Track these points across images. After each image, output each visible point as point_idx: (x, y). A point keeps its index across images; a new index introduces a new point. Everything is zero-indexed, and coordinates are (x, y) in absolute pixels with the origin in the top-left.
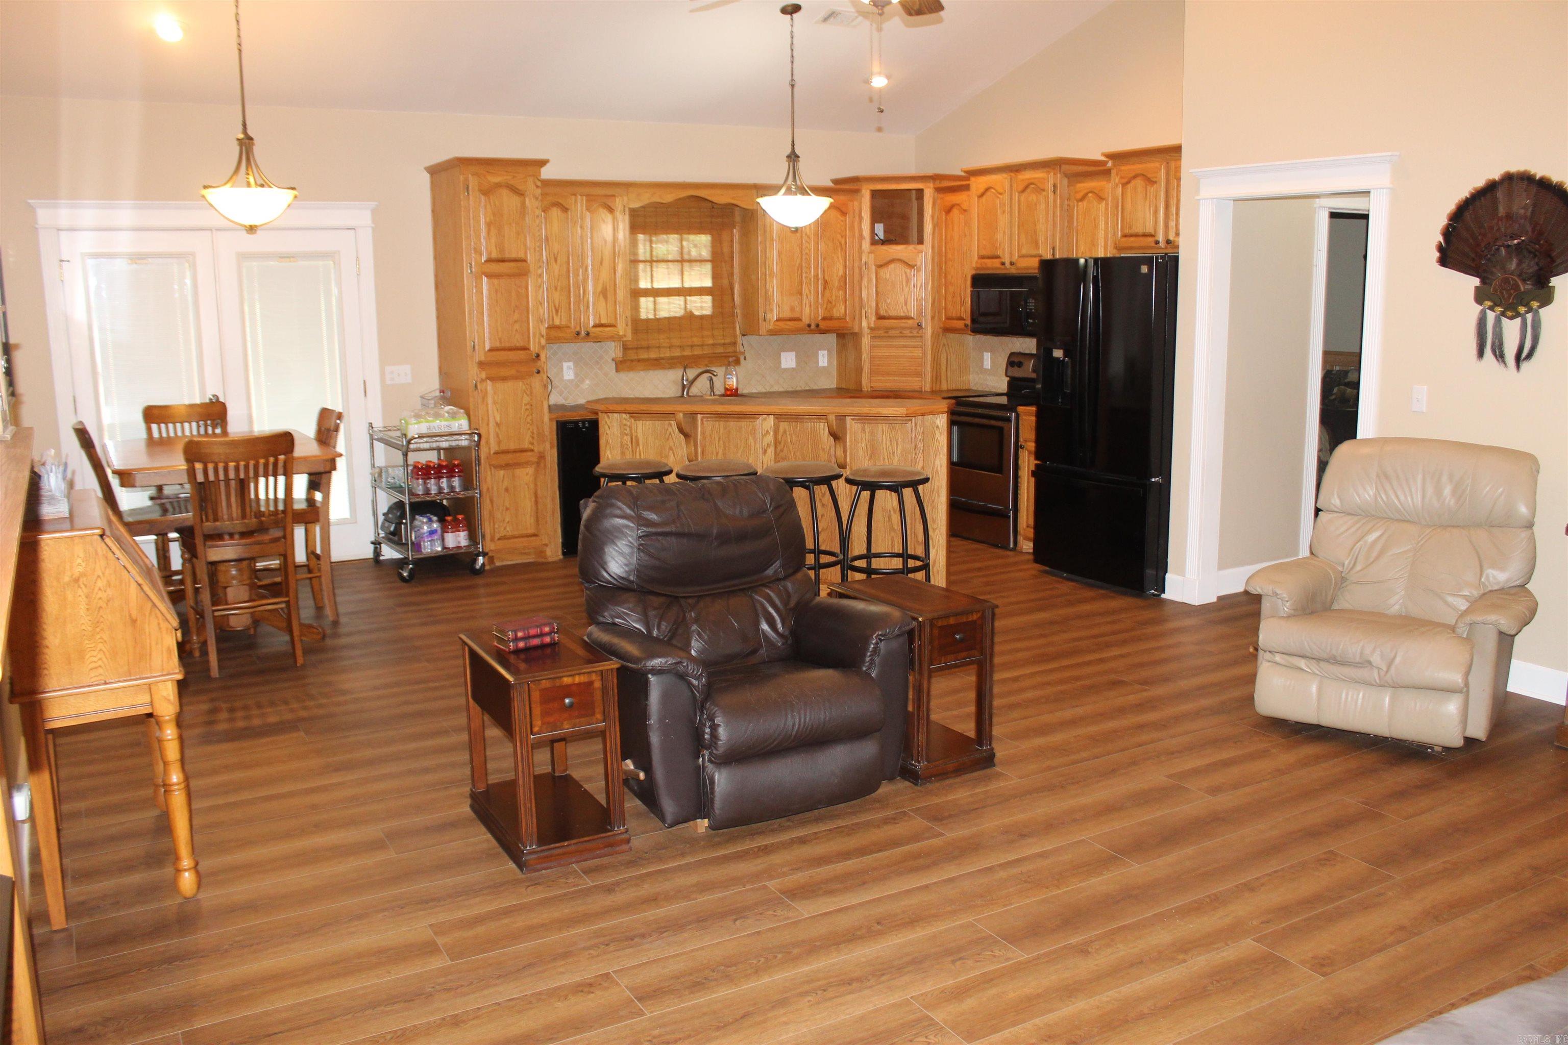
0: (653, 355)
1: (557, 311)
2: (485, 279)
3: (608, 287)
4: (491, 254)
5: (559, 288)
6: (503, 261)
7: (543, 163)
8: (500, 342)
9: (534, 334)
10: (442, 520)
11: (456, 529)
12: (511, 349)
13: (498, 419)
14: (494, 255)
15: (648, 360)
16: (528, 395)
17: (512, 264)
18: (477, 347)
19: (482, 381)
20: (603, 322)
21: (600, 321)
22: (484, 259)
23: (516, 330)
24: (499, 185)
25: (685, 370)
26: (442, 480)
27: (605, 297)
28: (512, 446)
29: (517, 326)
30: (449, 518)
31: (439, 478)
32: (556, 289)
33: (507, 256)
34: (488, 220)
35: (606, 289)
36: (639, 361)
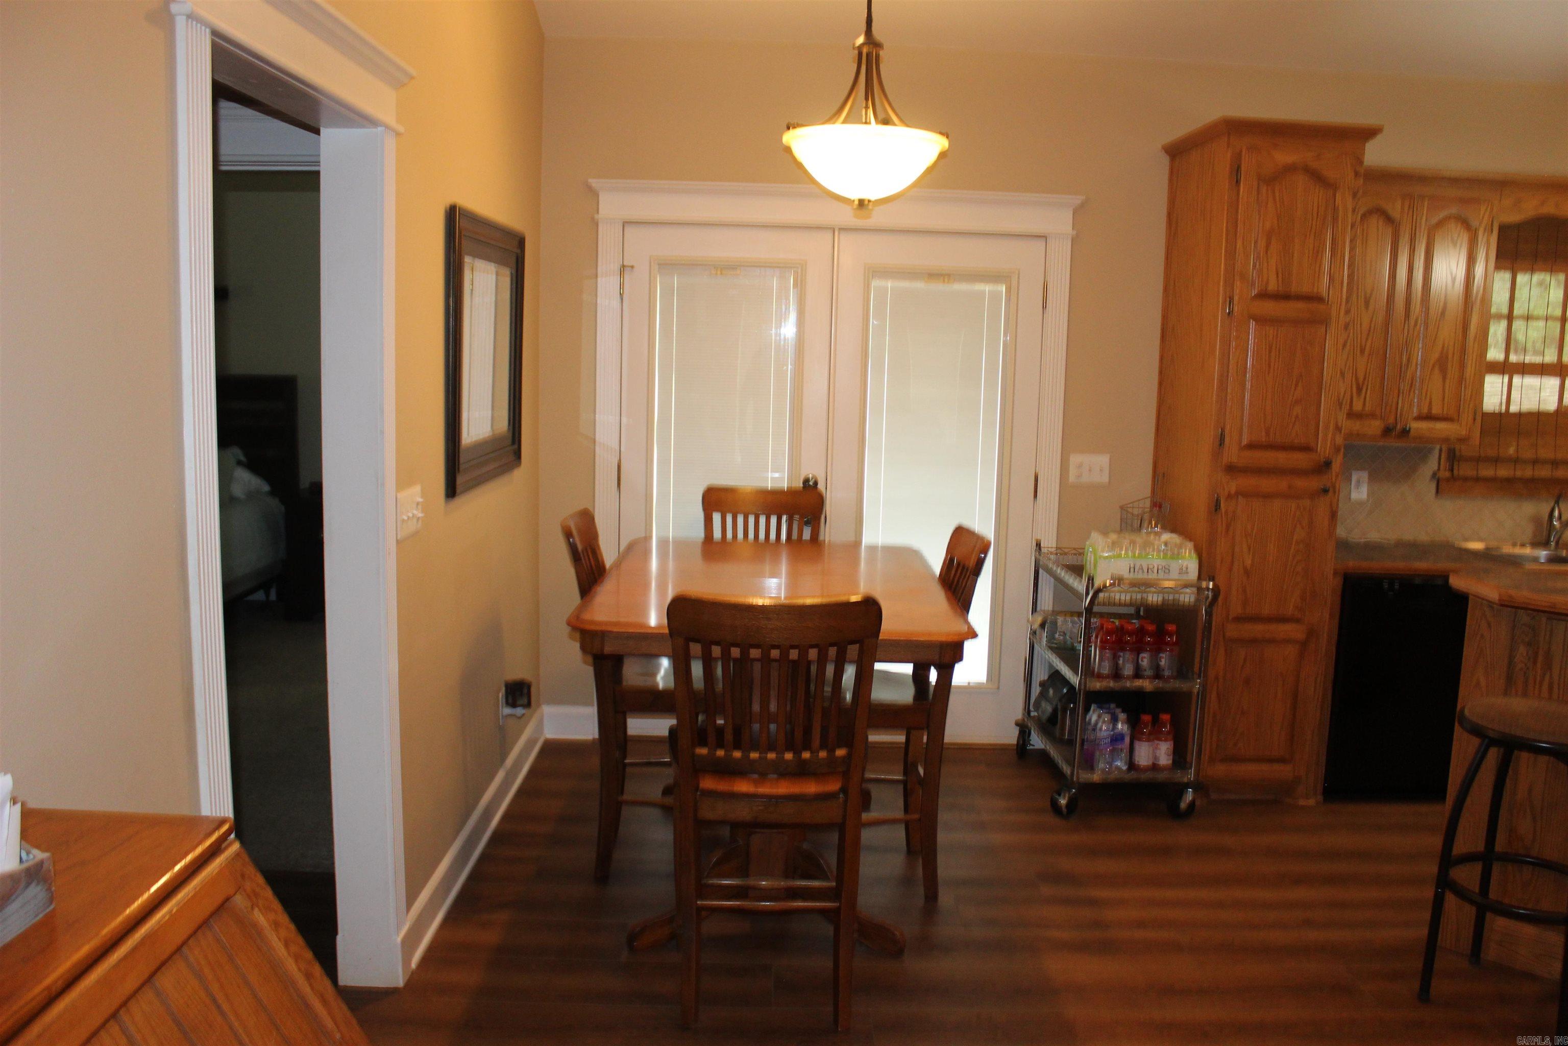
0: (1503, 472)
1: (1359, 390)
2: (1252, 324)
3: (1450, 356)
4: (1267, 283)
5: (1367, 352)
6: (1285, 297)
7: (1370, 133)
8: (1267, 434)
9: (1327, 424)
10: (1134, 723)
11: (1155, 735)
12: (1283, 448)
13: (1248, 562)
14: (1272, 286)
15: (1493, 480)
16: (1303, 528)
17: (1301, 305)
18: (1227, 439)
19: (1229, 496)
20: (1436, 411)
21: (1430, 409)
22: (1254, 292)
23: (1297, 417)
24: (1290, 169)
25: (1557, 502)
26: (1142, 655)
27: (1444, 372)
28: (1266, 611)
29: (1298, 410)
30: (1146, 718)
31: (1138, 651)
32: (1362, 351)
33: (1294, 288)
34: (1268, 225)
35: (1447, 357)
36: (1477, 479)
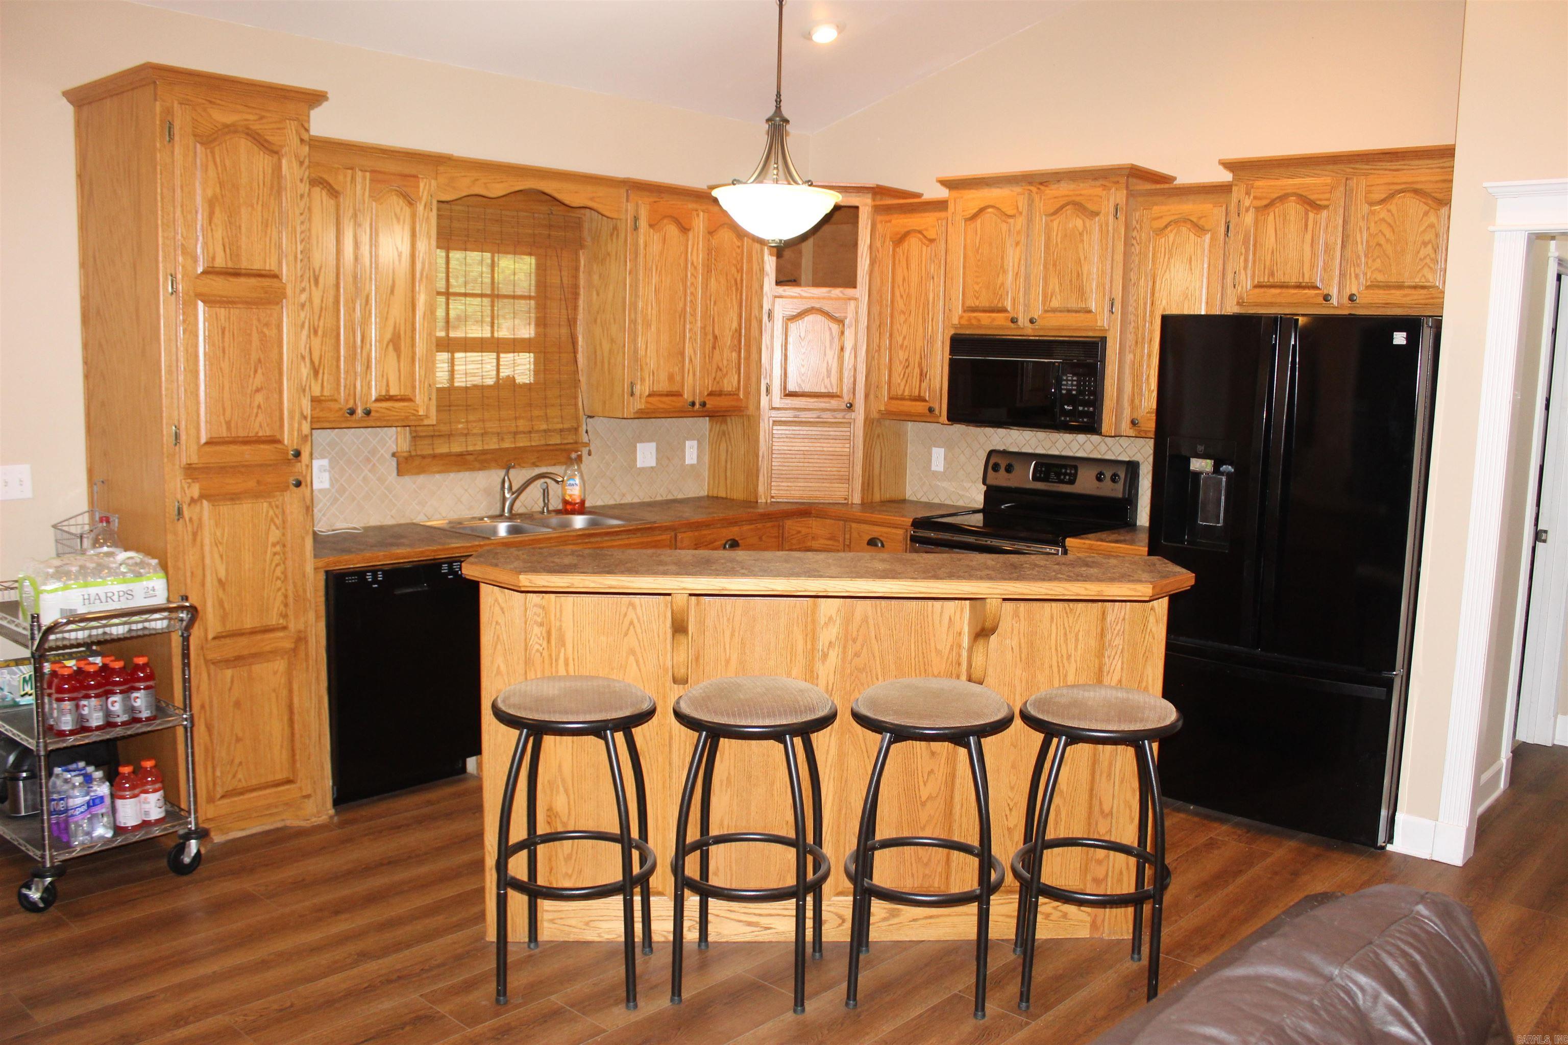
0: (456, 448)
1: (316, 373)
2: (200, 305)
3: (402, 333)
4: (214, 259)
5: (320, 333)
6: (236, 274)
7: (316, 98)
8: (229, 428)
9: (292, 413)
10: (111, 777)
11: (138, 785)
12: (246, 442)
13: (222, 574)
14: (220, 262)
15: (448, 455)
16: (278, 528)
17: (253, 281)
18: (183, 437)
19: (193, 501)
20: (393, 392)
21: (388, 391)
22: (200, 270)
23: (259, 407)
24: (230, 129)
25: (507, 474)
26: (111, 699)
27: (397, 350)
28: (249, 623)
29: (259, 398)
30: (126, 770)
31: (108, 694)
32: (316, 332)
33: (244, 264)
34: (210, 193)
35: (399, 337)
36: (434, 456)
